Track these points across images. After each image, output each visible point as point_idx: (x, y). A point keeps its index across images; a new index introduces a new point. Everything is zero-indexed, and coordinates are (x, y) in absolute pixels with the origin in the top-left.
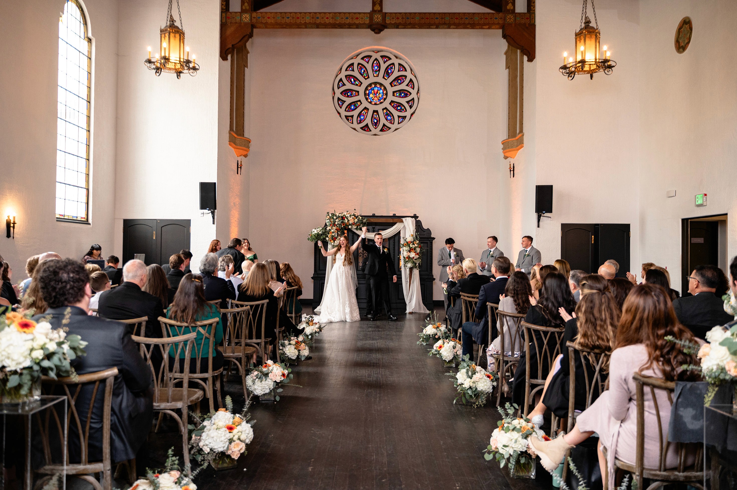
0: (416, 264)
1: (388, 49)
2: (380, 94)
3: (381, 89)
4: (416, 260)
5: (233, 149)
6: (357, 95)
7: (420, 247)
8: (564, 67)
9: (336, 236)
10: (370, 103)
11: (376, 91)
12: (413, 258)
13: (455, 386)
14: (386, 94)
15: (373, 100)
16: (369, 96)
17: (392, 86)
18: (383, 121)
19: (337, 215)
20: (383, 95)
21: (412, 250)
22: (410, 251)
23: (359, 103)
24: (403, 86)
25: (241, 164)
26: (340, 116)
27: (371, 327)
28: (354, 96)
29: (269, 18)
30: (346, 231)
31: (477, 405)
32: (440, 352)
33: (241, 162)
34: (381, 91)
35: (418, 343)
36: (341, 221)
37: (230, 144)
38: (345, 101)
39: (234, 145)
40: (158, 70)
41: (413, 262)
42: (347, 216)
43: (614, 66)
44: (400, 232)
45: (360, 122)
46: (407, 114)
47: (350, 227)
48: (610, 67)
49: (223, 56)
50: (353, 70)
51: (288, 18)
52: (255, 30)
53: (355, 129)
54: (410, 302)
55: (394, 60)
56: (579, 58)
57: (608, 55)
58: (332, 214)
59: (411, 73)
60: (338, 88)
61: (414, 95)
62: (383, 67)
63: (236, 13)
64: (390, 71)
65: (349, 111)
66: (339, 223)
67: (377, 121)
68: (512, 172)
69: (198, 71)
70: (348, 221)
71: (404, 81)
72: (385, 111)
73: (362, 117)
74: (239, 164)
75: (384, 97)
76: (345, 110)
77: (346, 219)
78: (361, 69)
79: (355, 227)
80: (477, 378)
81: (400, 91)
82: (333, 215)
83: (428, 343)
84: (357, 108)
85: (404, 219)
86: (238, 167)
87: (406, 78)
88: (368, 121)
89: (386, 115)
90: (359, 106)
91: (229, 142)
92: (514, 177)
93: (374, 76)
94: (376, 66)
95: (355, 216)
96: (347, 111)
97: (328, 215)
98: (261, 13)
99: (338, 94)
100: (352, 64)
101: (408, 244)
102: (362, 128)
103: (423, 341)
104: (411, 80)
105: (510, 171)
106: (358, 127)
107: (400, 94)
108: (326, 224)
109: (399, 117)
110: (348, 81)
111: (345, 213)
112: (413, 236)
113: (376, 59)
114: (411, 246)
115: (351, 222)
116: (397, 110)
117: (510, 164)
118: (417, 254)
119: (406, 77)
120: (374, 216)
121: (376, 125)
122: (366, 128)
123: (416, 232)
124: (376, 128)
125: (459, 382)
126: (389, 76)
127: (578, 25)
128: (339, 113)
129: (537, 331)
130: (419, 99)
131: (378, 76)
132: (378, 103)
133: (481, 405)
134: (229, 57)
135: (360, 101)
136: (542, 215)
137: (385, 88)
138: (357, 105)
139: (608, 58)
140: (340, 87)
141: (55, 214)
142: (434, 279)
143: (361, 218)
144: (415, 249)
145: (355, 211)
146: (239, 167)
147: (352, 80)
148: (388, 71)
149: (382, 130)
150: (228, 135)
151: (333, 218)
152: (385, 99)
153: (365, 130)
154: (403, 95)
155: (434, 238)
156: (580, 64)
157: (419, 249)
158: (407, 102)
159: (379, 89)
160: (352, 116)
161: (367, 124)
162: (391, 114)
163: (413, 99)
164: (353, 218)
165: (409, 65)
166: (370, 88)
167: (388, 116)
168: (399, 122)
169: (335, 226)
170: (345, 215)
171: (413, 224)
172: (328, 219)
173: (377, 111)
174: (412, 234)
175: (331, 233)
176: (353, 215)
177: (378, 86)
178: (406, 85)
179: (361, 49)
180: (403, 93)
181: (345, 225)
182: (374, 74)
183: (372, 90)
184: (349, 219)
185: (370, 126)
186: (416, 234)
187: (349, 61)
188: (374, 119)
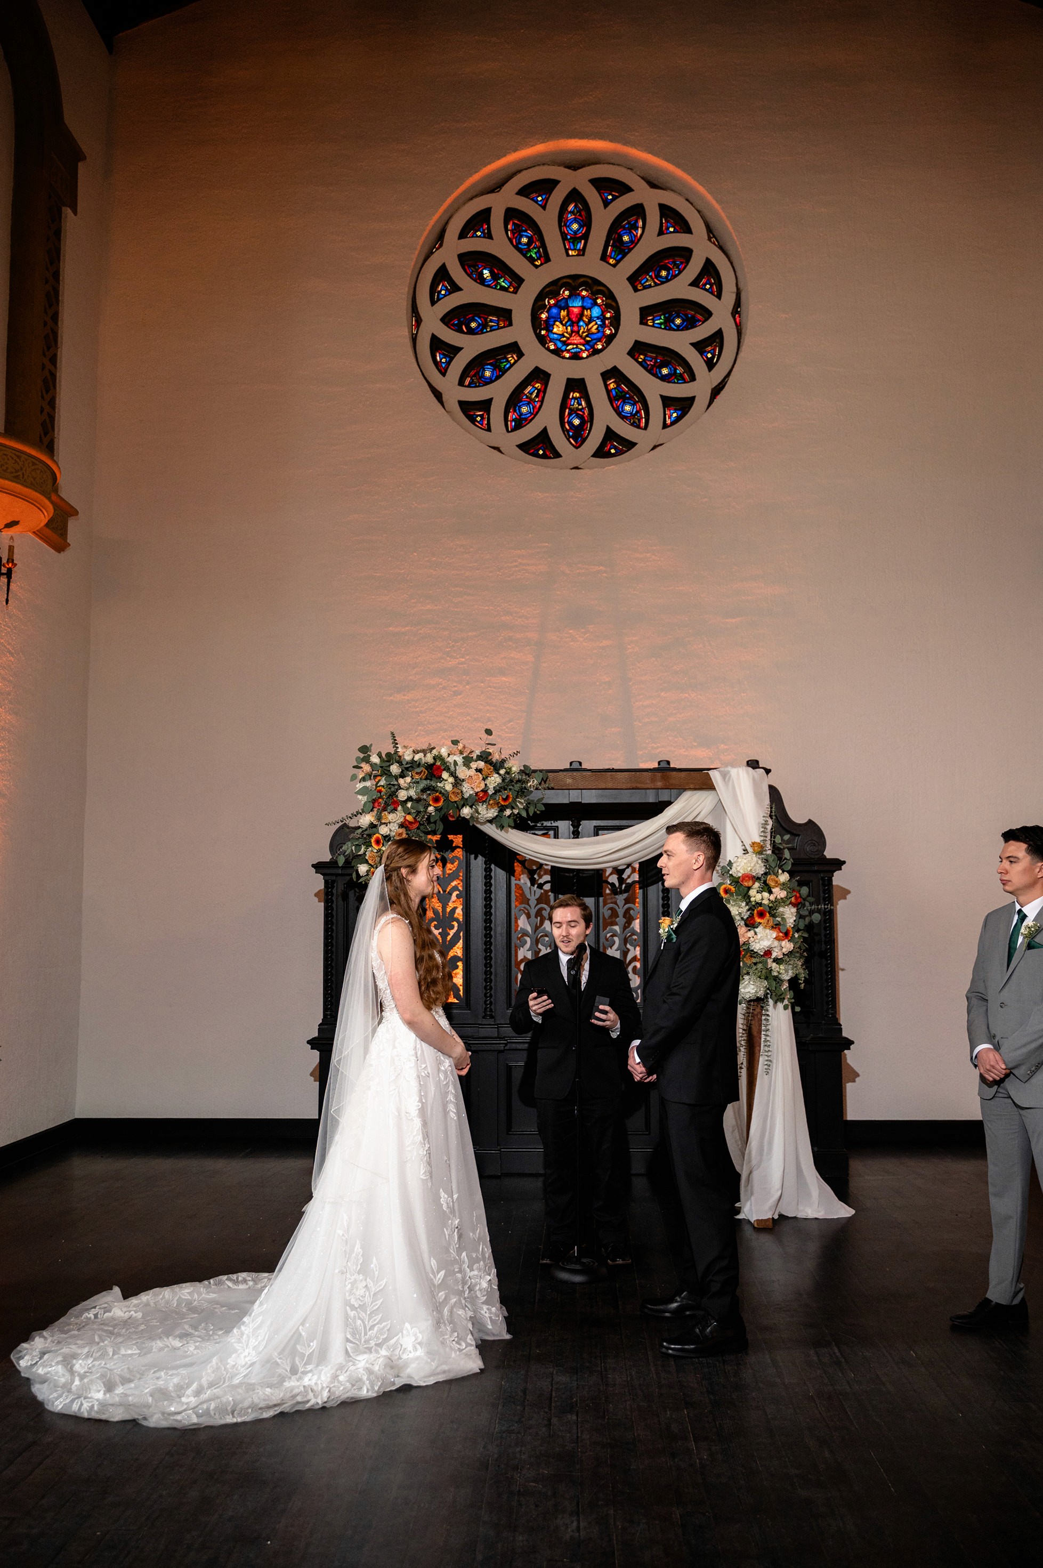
0: (779, 982)
1: (619, 148)
2: (591, 320)
3: (595, 304)
4: (777, 961)
6: (504, 326)
7: (797, 904)
10: (557, 352)
11: (576, 310)
12: (768, 953)
14: (616, 322)
15: (565, 344)
16: (549, 327)
17: (636, 290)
18: (605, 419)
19: (408, 758)
20: (603, 325)
21: (761, 915)
22: (749, 923)
23: (512, 355)
24: (679, 289)
25: (10, 560)
26: (441, 404)
28: (491, 330)
30: (458, 840)
33: (11, 549)
34: (596, 312)
36: (424, 784)
38: (457, 350)
41: (767, 975)
42: (451, 760)
45: (518, 426)
46: (700, 388)
47: (466, 811)
50: (489, 236)
53: (496, 450)
54: (757, 1171)
55: (642, 194)
58: (380, 755)
59: (709, 239)
60: (433, 303)
61: (721, 319)
62: (602, 219)
64: (626, 238)
65: (475, 386)
66: (412, 793)
67: (583, 423)
70: (458, 782)
71: (680, 272)
72: (611, 383)
73: (525, 410)
75: (608, 332)
76: (461, 383)
77: (445, 775)
78: (518, 232)
79: (492, 813)
81: (669, 307)
82: (391, 758)
84: (504, 372)
85: (713, 775)
87: (688, 259)
88: (547, 420)
89: (618, 398)
90: (512, 366)
93: (568, 255)
94: (575, 220)
95: (488, 762)
96: (469, 386)
97: (367, 760)
99: (432, 324)
100: (486, 214)
101: (740, 888)
102: (523, 447)
104: (709, 267)
106: (510, 441)
107: (669, 318)
109: (667, 402)
110: (470, 276)
111: (444, 752)
114: (755, 896)
115: (468, 790)
116: (659, 377)
118: (786, 934)
119: (687, 253)
120: (575, 770)
121: (578, 436)
122: (539, 446)
123: (773, 833)
124: (577, 447)
126: (625, 254)
128: (438, 395)
130: (739, 334)
132: (584, 355)
135: (514, 347)
137: (610, 295)
138: (504, 365)
140: (439, 299)
142: (848, 1043)
143: (516, 770)
144: (772, 910)
145: (491, 739)
147: (486, 273)
148: (621, 237)
151: (386, 772)
152: (610, 339)
153: (535, 453)
154: (678, 321)
155: (838, 864)
157: (792, 912)
158: (694, 346)
159: (588, 303)
160: (486, 405)
161: (545, 430)
162: (635, 394)
163: (718, 336)
164: (479, 770)
165: (699, 212)
166: (552, 302)
167: (625, 403)
168: (668, 421)
169: (395, 809)
170: (438, 758)
171: (757, 795)
172: (364, 779)
173: (582, 381)
174: (758, 839)
175: (378, 842)
176: (480, 758)
177: (584, 293)
178: (691, 285)
179: (515, 150)
180: (678, 317)
181: (440, 804)
182: (567, 251)
183: (561, 308)
184: (461, 776)
185: (558, 439)
186: (778, 839)
187: (471, 202)
188: (570, 415)
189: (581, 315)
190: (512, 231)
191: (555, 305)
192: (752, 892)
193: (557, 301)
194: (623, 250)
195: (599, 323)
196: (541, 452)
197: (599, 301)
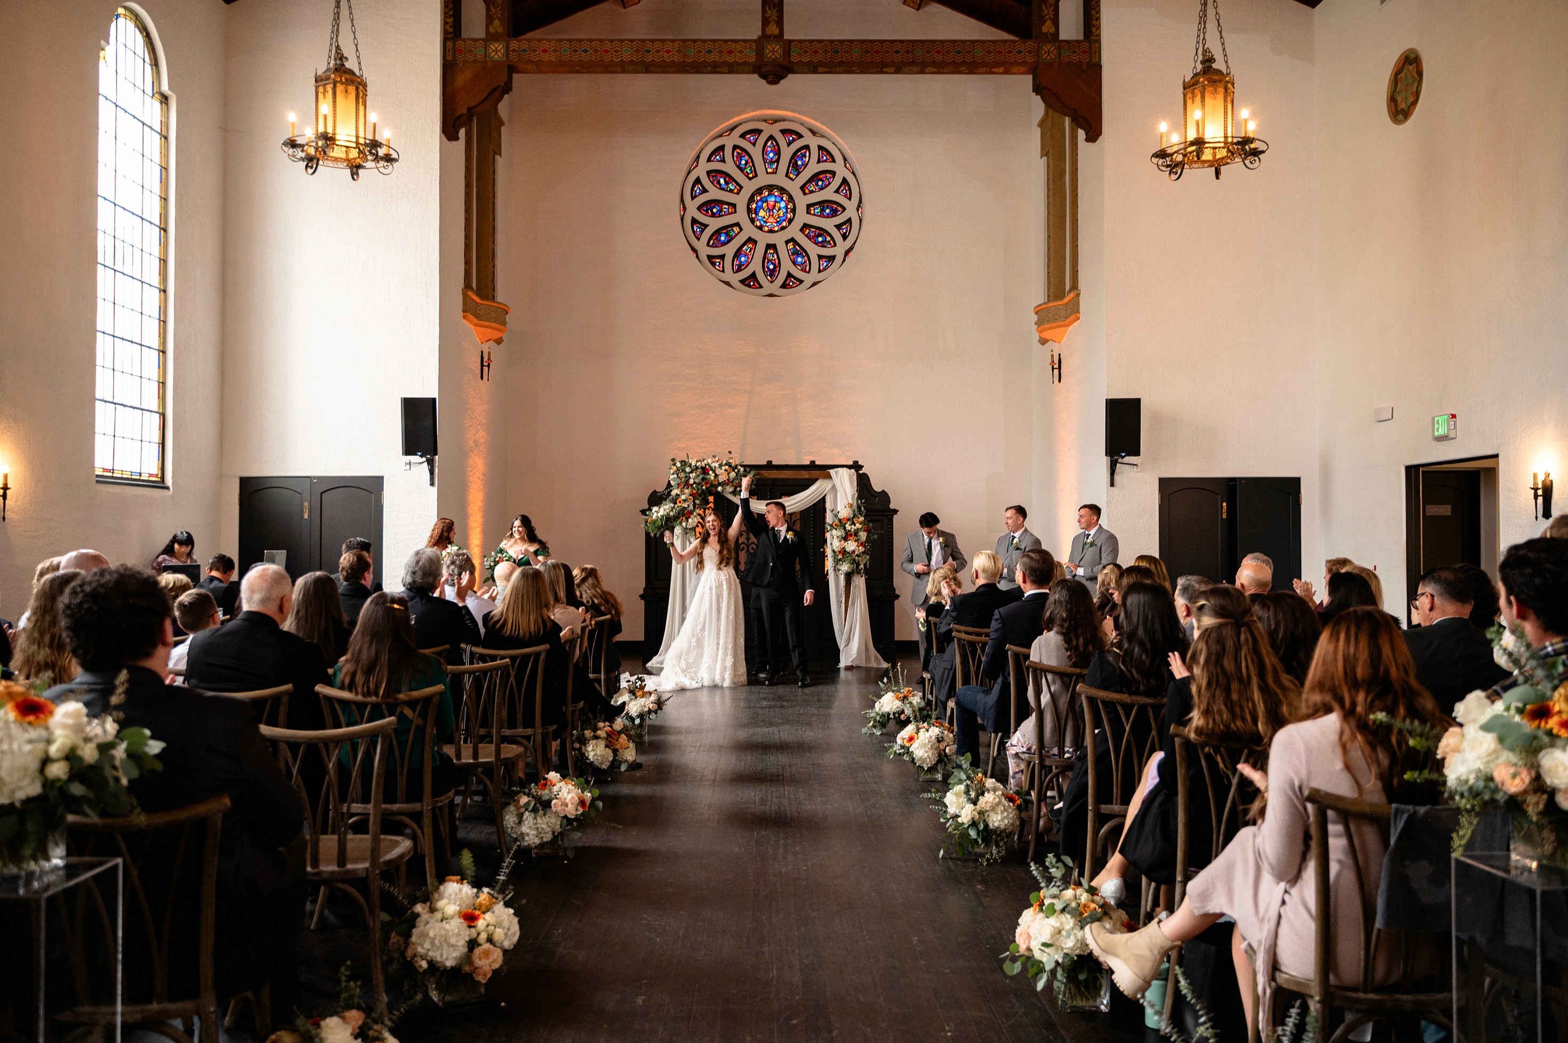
0: (858, 565)
1: (796, 115)
2: (779, 209)
3: (782, 199)
4: (858, 556)
5: (472, 327)
6: (732, 213)
7: (868, 530)
8: (1162, 154)
9: (691, 507)
10: (760, 228)
11: (772, 203)
12: (853, 552)
13: (942, 820)
14: (794, 210)
15: (766, 222)
16: (757, 213)
17: (805, 194)
18: (787, 266)
19: (693, 464)
20: (787, 212)
21: (851, 535)
22: (845, 539)
23: (736, 229)
24: (828, 194)
25: (489, 359)
26: (697, 257)
27: (765, 699)
28: (725, 215)
29: (545, 51)
30: (711, 499)
31: (988, 860)
32: (911, 749)
33: (489, 353)
34: (783, 204)
35: (864, 730)
36: (701, 476)
37: (464, 317)
38: (706, 226)
39: (474, 320)
40: (311, 162)
41: (853, 562)
42: (713, 465)
43: (1263, 152)
44: (824, 499)
45: (739, 270)
46: (838, 251)
47: (720, 489)
48: (1256, 153)
49: (449, 130)
50: (723, 161)
51: (586, 51)
52: (515, 76)
53: (728, 283)
54: (847, 645)
55: (809, 139)
56: (1192, 135)
57: (1252, 128)
58: (681, 462)
59: (845, 166)
60: (693, 198)
61: (851, 211)
63: (475, 40)
64: (799, 163)
65: (716, 247)
66: (697, 481)
67: (775, 267)
68: (1056, 371)
69: (395, 165)
70: (716, 476)
71: (830, 183)
72: (791, 246)
73: (743, 259)
74: (486, 359)
75: (789, 216)
76: (708, 245)
77: (711, 472)
78: (740, 157)
79: (731, 489)
80: (986, 803)
81: (822, 204)
82: (684, 463)
83: (884, 731)
84: (732, 239)
85: (832, 472)
86: (482, 366)
87: (834, 177)
88: (756, 266)
89: (793, 254)
90: (736, 235)
91: (464, 311)
92: (1060, 381)
93: (767, 173)
94: (772, 151)
95: (730, 466)
96: (712, 246)
97: (674, 465)
98: (529, 41)
99: (692, 211)
100: (722, 148)
101: (841, 524)
102: (742, 282)
103: (874, 726)
104: (845, 181)
105: (1053, 369)
106: (735, 279)
107: (823, 210)
108: (669, 485)
109: (820, 257)
110: (712, 183)
111: (710, 461)
112: (851, 506)
113: (771, 138)
114: (848, 527)
115: (721, 479)
116: (817, 243)
117: (1052, 356)
118: (862, 544)
119: (833, 173)
120: (769, 466)
121: (772, 273)
122: (751, 281)
123: (859, 498)
124: (772, 282)
125: (952, 810)
126: (799, 173)
127: (1189, 67)
128: (694, 250)
129: (1109, 704)
130: (861, 220)
131: (775, 172)
132: (776, 229)
133: (995, 860)
134: (462, 133)
135: (737, 224)
136: (1120, 460)
137: (791, 199)
138: (732, 233)
139: (1251, 136)
140: (696, 196)
141: (93, 467)
142: (897, 597)
143: (742, 469)
144: (856, 533)
145: (731, 456)
146: (485, 364)
147: (722, 181)
148: (796, 162)
149: (784, 286)
150: (461, 297)
151: (684, 471)
152: (790, 221)
153: (749, 286)
154: (828, 211)
155: (896, 511)
156: (1194, 148)
157: (866, 534)
158: (836, 226)
159: (778, 199)
160: (722, 257)
161: (754, 273)
162: (804, 252)
163: (849, 221)
164: (725, 470)
165: (839, 150)
166: (759, 198)
167: (798, 256)
168: (821, 268)
169: (688, 488)
170: (709, 464)
171: (851, 482)
172: (673, 474)
173: (775, 245)
174: (851, 502)
175: (680, 502)
176: (726, 464)
177: (776, 194)
178: (835, 192)
179: (739, 115)
180: (828, 208)
181: (708, 485)
182: (766, 169)
183: (763, 202)
184: (718, 473)
185: (761, 276)
186: (859, 502)
187: (714, 141)
188: (768, 263)
189: (774, 206)
190: (737, 158)
191: (760, 200)
192: (847, 525)
193: (761, 198)
194: (798, 170)
195: (784, 210)
196: (752, 283)
197: (784, 198)
